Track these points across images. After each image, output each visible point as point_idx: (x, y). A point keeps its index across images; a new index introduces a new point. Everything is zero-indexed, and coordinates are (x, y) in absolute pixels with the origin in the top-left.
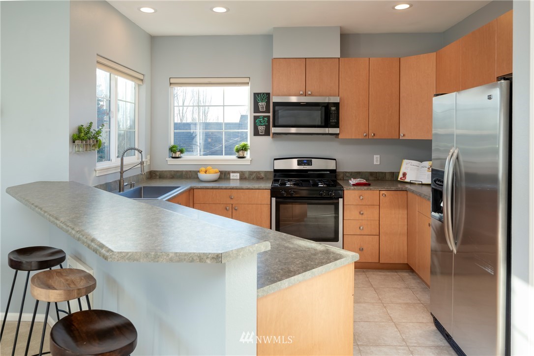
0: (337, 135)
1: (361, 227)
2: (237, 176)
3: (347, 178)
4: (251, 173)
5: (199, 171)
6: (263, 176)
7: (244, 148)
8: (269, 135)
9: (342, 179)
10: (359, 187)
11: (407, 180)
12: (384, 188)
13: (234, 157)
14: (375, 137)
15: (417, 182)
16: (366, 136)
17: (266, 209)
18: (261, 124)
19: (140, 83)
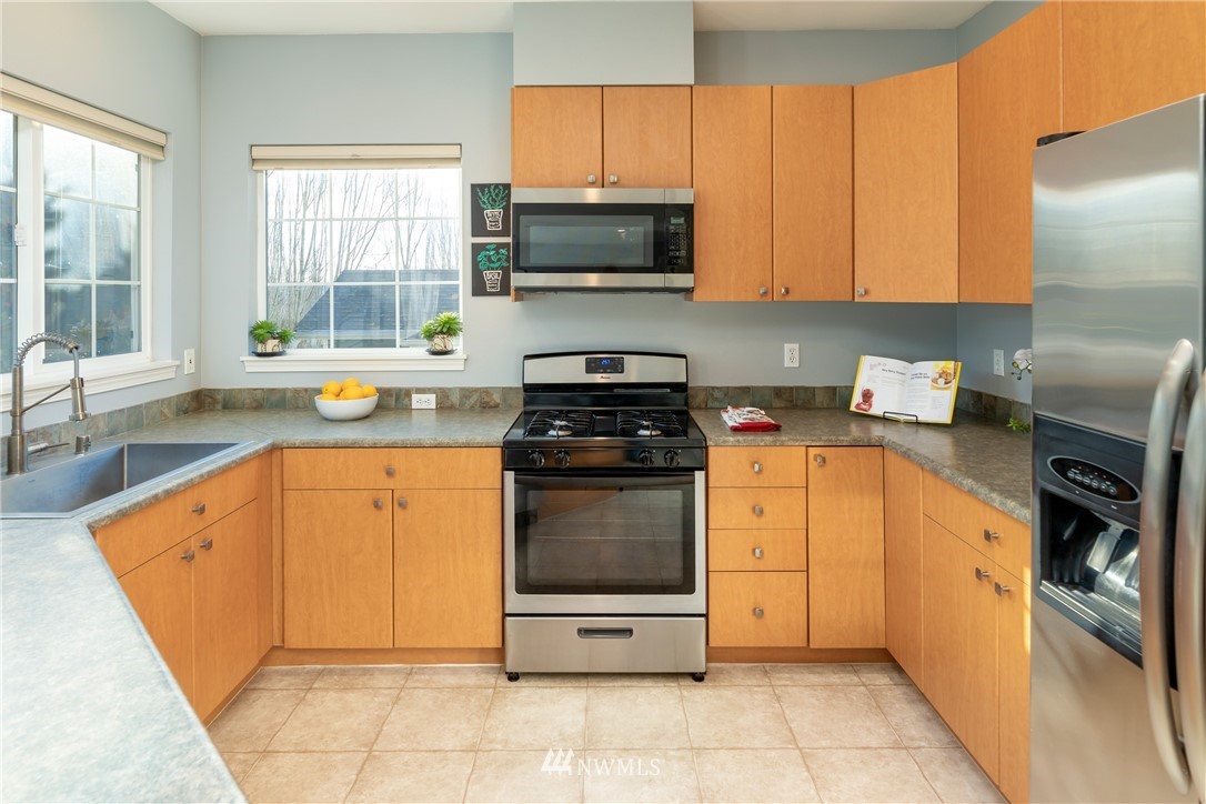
0: (688, 291)
1: (757, 551)
2: (429, 401)
3: (716, 404)
4: (467, 393)
5: (319, 391)
6: (498, 401)
7: (449, 329)
8: (509, 294)
9: (703, 406)
10: (751, 438)
11: (876, 410)
12: (820, 440)
13: (420, 351)
14: (789, 298)
15: (902, 418)
16: (765, 293)
17: (490, 503)
18: (492, 265)
19: (157, 155)
